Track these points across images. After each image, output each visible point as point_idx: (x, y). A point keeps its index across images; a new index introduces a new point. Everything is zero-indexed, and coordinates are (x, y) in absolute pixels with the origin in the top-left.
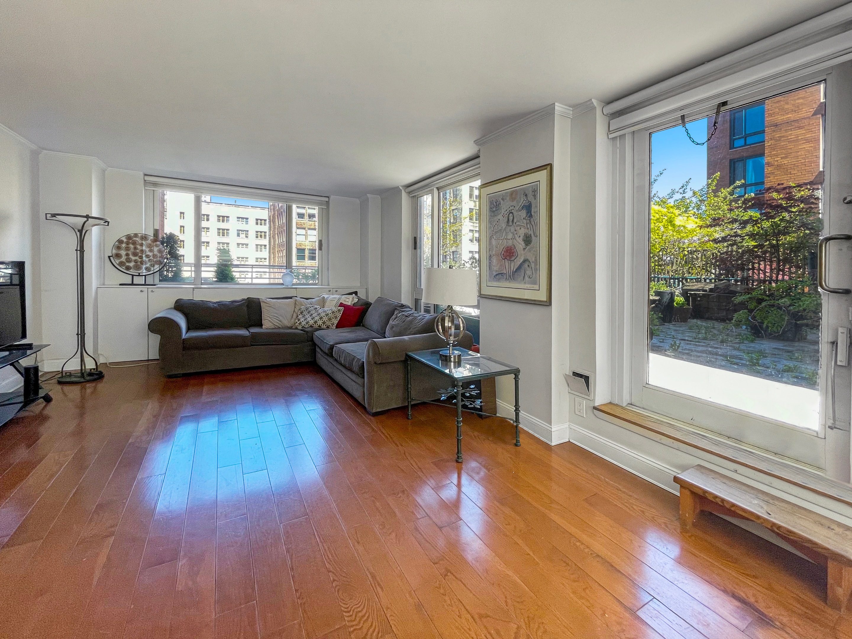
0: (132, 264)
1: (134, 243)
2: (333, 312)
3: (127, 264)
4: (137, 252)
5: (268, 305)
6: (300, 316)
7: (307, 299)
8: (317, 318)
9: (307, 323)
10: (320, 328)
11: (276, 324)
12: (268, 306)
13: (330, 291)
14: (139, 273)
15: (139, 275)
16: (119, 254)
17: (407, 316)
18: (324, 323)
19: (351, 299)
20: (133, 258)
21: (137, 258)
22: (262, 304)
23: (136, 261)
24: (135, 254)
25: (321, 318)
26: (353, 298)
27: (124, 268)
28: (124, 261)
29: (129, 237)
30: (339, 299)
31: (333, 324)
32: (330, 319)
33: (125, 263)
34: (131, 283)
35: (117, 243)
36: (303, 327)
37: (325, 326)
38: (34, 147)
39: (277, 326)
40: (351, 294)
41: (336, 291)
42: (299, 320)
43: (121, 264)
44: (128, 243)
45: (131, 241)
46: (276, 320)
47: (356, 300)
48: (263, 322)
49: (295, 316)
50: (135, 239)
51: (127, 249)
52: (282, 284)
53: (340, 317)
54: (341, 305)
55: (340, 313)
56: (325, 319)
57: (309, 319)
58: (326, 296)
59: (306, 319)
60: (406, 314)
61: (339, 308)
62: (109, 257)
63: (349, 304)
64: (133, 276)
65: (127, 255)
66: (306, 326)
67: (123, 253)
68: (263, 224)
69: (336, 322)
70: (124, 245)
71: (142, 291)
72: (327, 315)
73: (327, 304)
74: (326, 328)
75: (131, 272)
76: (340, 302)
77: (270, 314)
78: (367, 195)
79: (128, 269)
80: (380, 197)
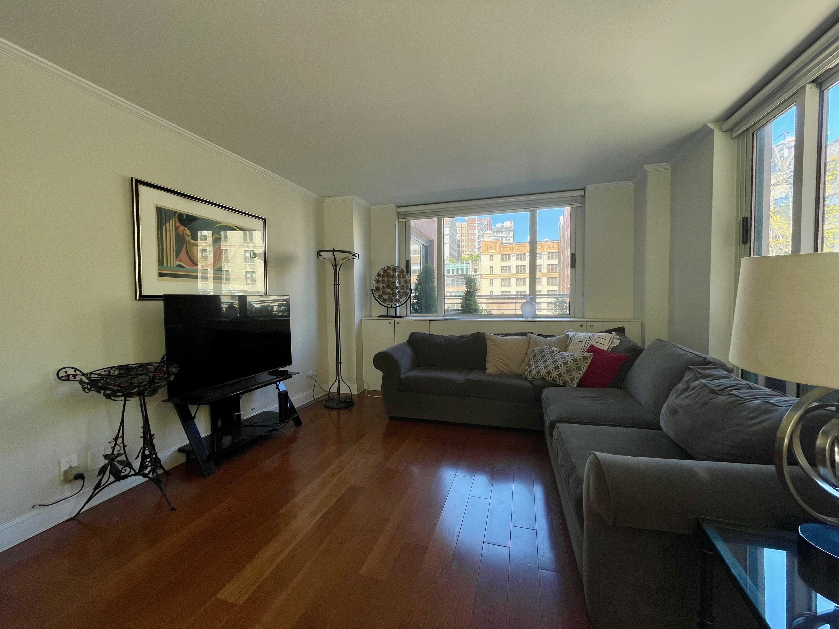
0: (386, 297)
1: (388, 276)
2: (575, 360)
3: (384, 297)
4: (390, 284)
5: (493, 343)
6: (532, 362)
7: (545, 337)
8: (551, 367)
9: (539, 372)
10: (554, 384)
11: (501, 369)
12: (494, 345)
13: (582, 326)
14: (392, 305)
15: (392, 307)
16: (378, 287)
17: (713, 392)
18: (560, 376)
19: (608, 341)
20: (387, 290)
21: (390, 290)
22: (488, 342)
23: (389, 294)
24: (388, 287)
25: (557, 368)
26: (612, 339)
27: (381, 300)
28: (381, 293)
29: (385, 270)
30: (590, 338)
31: (573, 380)
32: (569, 371)
33: (382, 296)
35: (377, 277)
36: (533, 378)
37: (561, 381)
38: (315, 196)
39: (503, 372)
40: (609, 331)
41: (592, 326)
42: (530, 367)
43: (380, 296)
44: (384, 276)
45: (386, 274)
46: (501, 364)
47: (617, 342)
48: (488, 365)
49: (526, 361)
50: (388, 271)
51: (383, 282)
52: (521, 316)
53: (585, 368)
54: (592, 349)
55: (587, 363)
56: (562, 370)
57: (542, 367)
58: (570, 334)
59: (538, 366)
60: (713, 384)
61: (586, 353)
62: (372, 290)
63: (604, 348)
64: (387, 307)
65: (383, 287)
66: (536, 377)
67: (381, 286)
68: (554, 257)
69: (578, 376)
70: (381, 278)
71: (390, 323)
72: (566, 363)
73: (571, 347)
74: (563, 385)
75: (388, 304)
76: (590, 344)
77: (495, 355)
78: (647, 167)
79: (384, 301)
80: (668, 166)
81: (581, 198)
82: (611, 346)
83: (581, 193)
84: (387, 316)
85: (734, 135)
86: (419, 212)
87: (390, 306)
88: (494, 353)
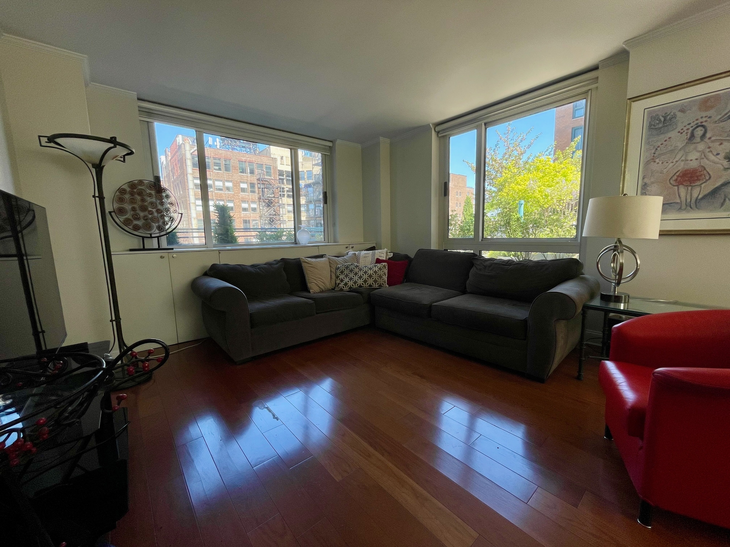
0: (140, 223)
1: (140, 193)
2: (380, 269)
3: (136, 222)
4: (146, 206)
5: (309, 265)
7: (337, 257)
8: (364, 277)
10: (372, 288)
11: (322, 287)
12: (310, 267)
14: (151, 234)
15: (151, 237)
16: (123, 208)
18: (375, 281)
20: (142, 214)
21: (146, 213)
22: (304, 265)
23: (146, 218)
24: (144, 209)
25: (370, 276)
26: (387, 253)
27: (130, 227)
28: (130, 217)
29: (132, 185)
30: (369, 255)
31: (385, 282)
32: (380, 277)
33: (132, 221)
34: (142, 247)
35: (118, 193)
36: (351, 288)
37: (377, 285)
43: (127, 222)
44: (132, 194)
45: (135, 190)
46: (321, 282)
47: (390, 254)
48: (310, 285)
49: (334, 277)
50: (140, 187)
51: (132, 201)
53: (387, 273)
55: (387, 270)
62: (110, 213)
63: (385, 259)
64: (143, 238)
65: (134, 209)
66: (355, 287)
67: (128, 207)
69: (386, 279)
70: (127, 196)
71: (162, 257)
73: (361, 262)
74: (378, 287)
75: (141, 233)
76: (376, 258)
77: (315, 276)
78: (381, 139)
79: (136, 228)
80: (389, 141)
81: (328, 148)
82: (388, 257)
83: (330, 144)
84: (144, 249)
85: (440, 135)
86: (166, 115)
87: (149, 236)
88: (313, 274)
